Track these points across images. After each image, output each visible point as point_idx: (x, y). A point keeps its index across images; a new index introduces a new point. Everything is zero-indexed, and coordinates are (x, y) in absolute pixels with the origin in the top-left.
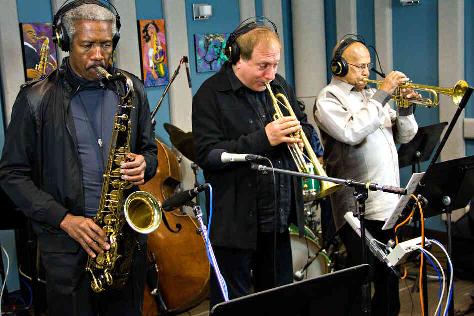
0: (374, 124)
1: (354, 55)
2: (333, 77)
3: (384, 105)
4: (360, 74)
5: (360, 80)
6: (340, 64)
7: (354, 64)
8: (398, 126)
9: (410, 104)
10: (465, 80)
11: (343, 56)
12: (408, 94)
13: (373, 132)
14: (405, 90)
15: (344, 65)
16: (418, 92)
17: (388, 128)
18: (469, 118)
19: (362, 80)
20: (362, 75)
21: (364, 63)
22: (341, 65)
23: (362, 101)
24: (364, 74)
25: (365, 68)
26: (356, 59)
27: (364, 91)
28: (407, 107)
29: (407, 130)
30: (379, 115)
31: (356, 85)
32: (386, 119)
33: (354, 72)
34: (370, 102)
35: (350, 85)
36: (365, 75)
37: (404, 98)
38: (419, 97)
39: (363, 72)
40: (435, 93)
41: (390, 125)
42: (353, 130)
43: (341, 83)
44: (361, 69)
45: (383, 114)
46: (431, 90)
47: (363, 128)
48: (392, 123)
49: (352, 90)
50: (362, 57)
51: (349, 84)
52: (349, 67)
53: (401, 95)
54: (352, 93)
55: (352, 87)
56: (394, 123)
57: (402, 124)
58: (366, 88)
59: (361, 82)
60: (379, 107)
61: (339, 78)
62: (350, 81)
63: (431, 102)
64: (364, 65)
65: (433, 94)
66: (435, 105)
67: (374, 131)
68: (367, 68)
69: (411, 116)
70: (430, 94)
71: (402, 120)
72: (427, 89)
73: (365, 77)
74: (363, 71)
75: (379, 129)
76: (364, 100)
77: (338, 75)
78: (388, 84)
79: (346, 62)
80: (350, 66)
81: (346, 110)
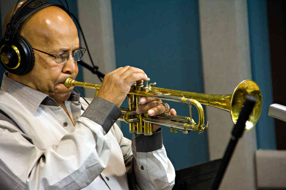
0: (87, 168)
1: (46, 33)
2: (4, 75)
3: (106, 130)
4: (59, 70)
5: (57, 82)
6: (16, 48)
7: (45, 49)
8: (136, 171)
9: (156, 128)
10: (254, 79)
11: (22, 34)
12: (151, 108)
13: (88, 184)
14: (143, 100)
15: (25, 50)
16: (169, 103)
17: (117, 178)
18: (265, 148)
19: (63, 82)
20: (62, 71)
21: (66, 48)
22: (18, 51)
23: (65, 124)
24: (67, 69)
25: (68, 58)
26: (48, 40)
27: (68, 104)
28: (151, 134)
29: (152, 179)
30: (97, 147)
31: (50, 91)
32: (113, 158)
33: (46, 66)
34: (78, 122)
35: (38, 92)
36: (68, 72)
37: (143, 116)
38: (172, 114)
39: (64, 66)
40: (199, 105)
41: (122, 170)
42: (45, 181)
43: (21, 88)
44: (59, 60)
45: (105, 146)
46: (191, 100)
47: (66, 176)
48: (126, 166)
49: (45, 103)
50: (61, 37)
51: (38, 90)
52: (36, 56)
53: (138, 111)
54: (43, 108)
55: (42, 96)
56: (130, 167)
57: (142, 168)
58: (71, 98)
59: (61, 87)
60: (96, 132)
61: (15, 76)
62: (38, 84)
63: (193, 121)
64: (66, 51)
65: (194, 107)
66: (200, 128)
67: (88, 181)
68: (71, 58)
69: (159, 151)
70: (191, 107)
71: (143, 160)
72: (183, 99)
73: (68, 75)
74: (63, 63)
75: (98, 178)
76: (69, 121)
77: (15, 72)
78: (112, 86)
79: (30, 47)
80: (37, 54)
81: (30, 140)
